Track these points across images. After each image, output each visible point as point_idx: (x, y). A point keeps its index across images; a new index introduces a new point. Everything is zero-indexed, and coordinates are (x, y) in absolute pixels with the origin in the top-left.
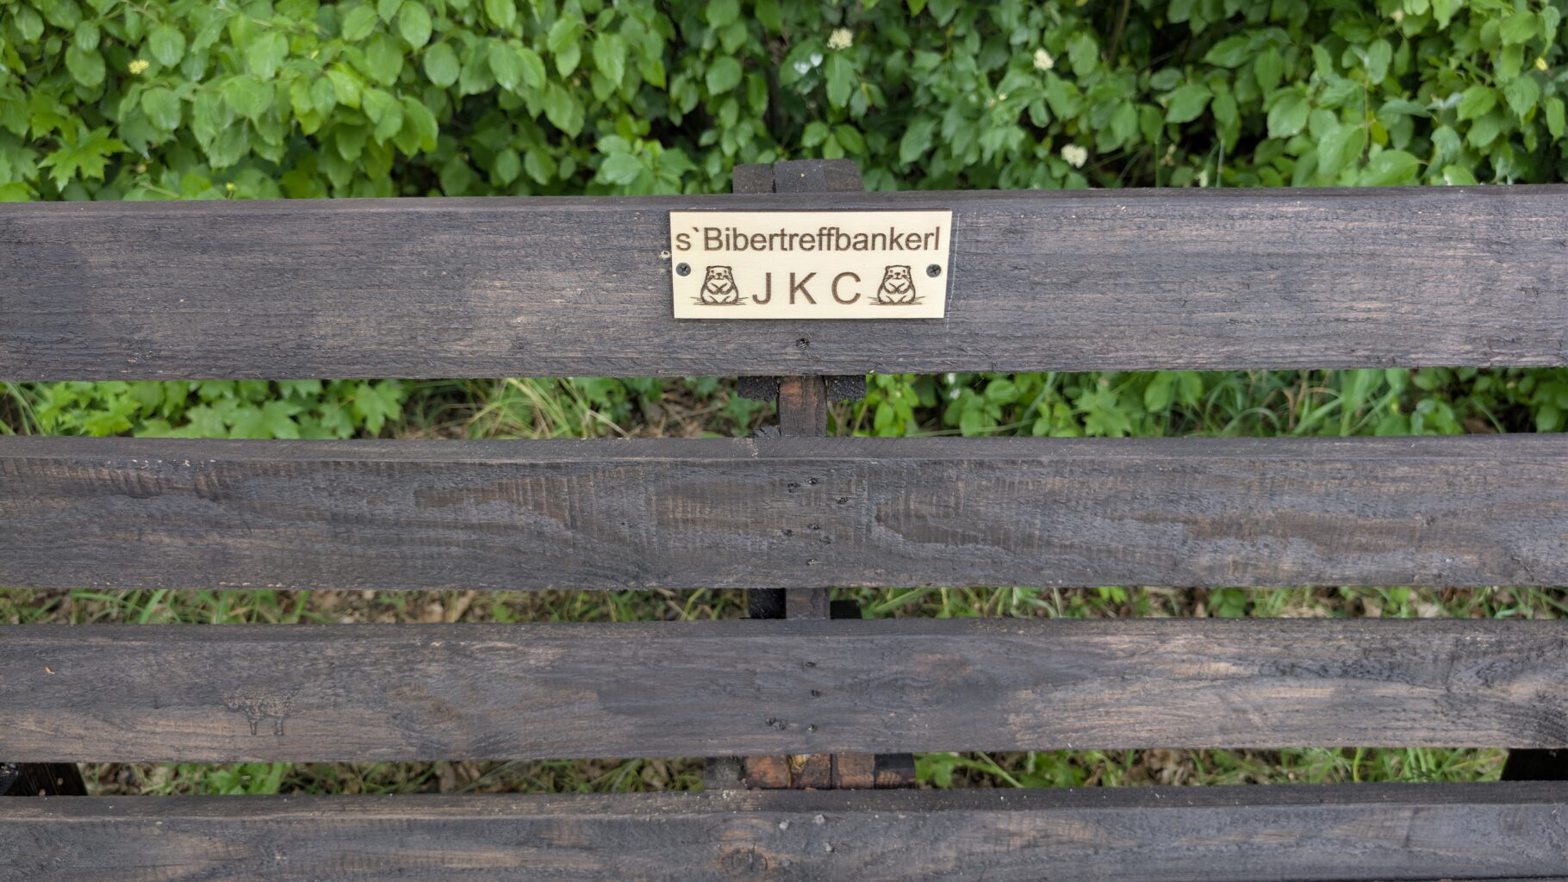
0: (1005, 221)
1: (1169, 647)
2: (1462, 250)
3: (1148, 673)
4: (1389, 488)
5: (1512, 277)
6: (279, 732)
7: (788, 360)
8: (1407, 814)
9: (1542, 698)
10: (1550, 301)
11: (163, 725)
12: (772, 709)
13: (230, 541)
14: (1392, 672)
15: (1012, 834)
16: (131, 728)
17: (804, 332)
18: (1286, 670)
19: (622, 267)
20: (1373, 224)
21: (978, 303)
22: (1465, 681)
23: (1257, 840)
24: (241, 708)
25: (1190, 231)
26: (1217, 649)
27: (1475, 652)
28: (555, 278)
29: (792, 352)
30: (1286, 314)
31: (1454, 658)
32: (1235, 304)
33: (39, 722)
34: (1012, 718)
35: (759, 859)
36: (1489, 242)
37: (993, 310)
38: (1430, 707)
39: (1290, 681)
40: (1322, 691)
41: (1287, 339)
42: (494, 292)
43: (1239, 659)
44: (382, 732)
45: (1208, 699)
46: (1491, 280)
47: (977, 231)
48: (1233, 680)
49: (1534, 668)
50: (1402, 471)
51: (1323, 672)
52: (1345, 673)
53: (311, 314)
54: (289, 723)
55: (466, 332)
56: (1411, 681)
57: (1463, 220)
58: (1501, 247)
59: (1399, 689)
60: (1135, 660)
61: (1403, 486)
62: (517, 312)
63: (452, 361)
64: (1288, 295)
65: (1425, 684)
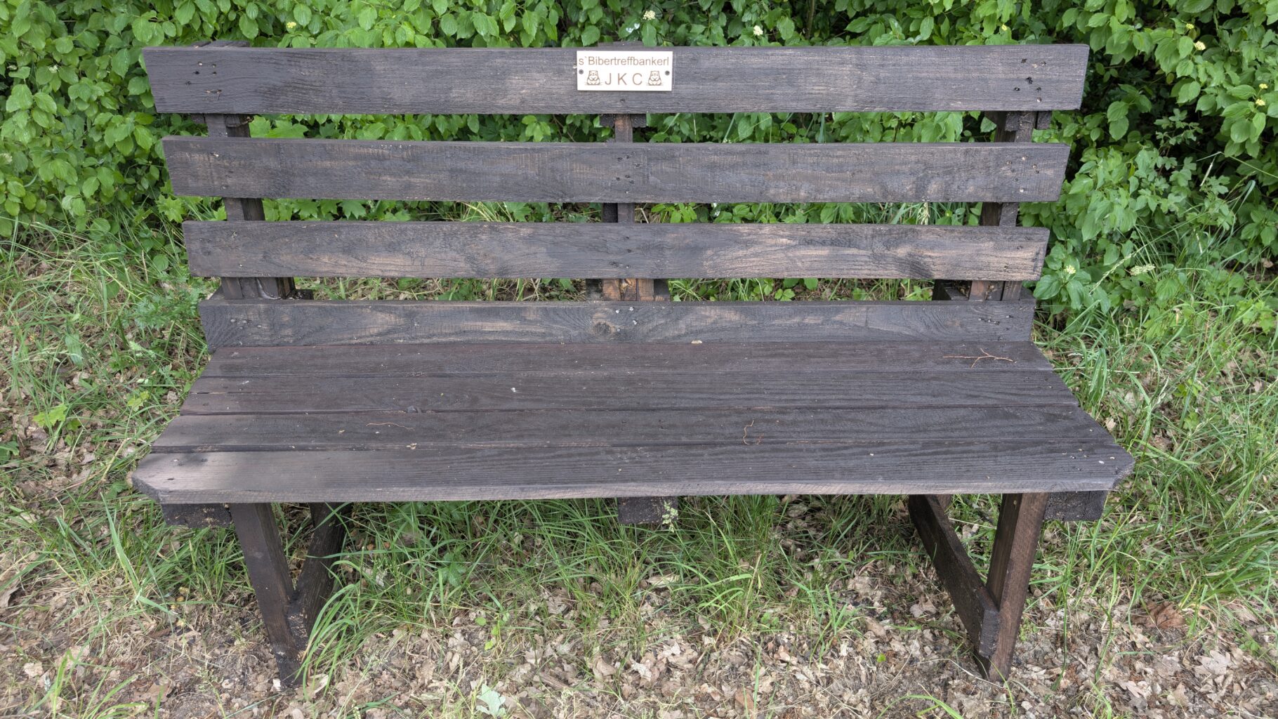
0: (691, 56)
1: (763, 232)
2: (848, 68)
3: (756, 243)
4: (835, 160)
5: (867, 77)
6: (423, 265)
7: (618, 108)
8: (864, 309)
9: (910, 255)
10: (882, 87)
11: (378, 260)
12: (612, 258)
13: (412, 180)
14: (850, 244)
15: (707, 317)
16: (365, 262)
17: (623, 96)
18: (809, 242)
19: (560, 72)
20: (816, 58)
21: (683, 86)
22: (879, 248)
23: (806, 321)
24: (408, 253)
25: (754, 60)
26: (781, 233)
27: (880, 234)
28: (536, 75)
29: (619, 105)
30: (790, 91)
31: (873, 237)
32: (773, 88)
33: (329, 259)
34: (705, 263)
35: (608, 327)
36: (857, 65)
37: (688, 89)
38: (867, 259)
39: (811, 247)
40: (824, 252)
41: (792, 101)
42: (515, 81)
43: (790, 237)
44: (462, 265)
45: (780, 255)
46: (860, 79)
47: (681, 59)
48: (788, 247)
49: (905, 242)
50: (839, 153)
51: (823, 243)
52: (832, 244)
53: (451, 89)
54: (427, 260)
55: (505, 96)
56: (858, 248)
57: (847, 57)
58: (861, 66)
59: (853, 251)
60: (751, 237)
61: (841, 160)
62: (523, 88)
63: (499, 107)
64: (790, 83)
65: (864, 249)
